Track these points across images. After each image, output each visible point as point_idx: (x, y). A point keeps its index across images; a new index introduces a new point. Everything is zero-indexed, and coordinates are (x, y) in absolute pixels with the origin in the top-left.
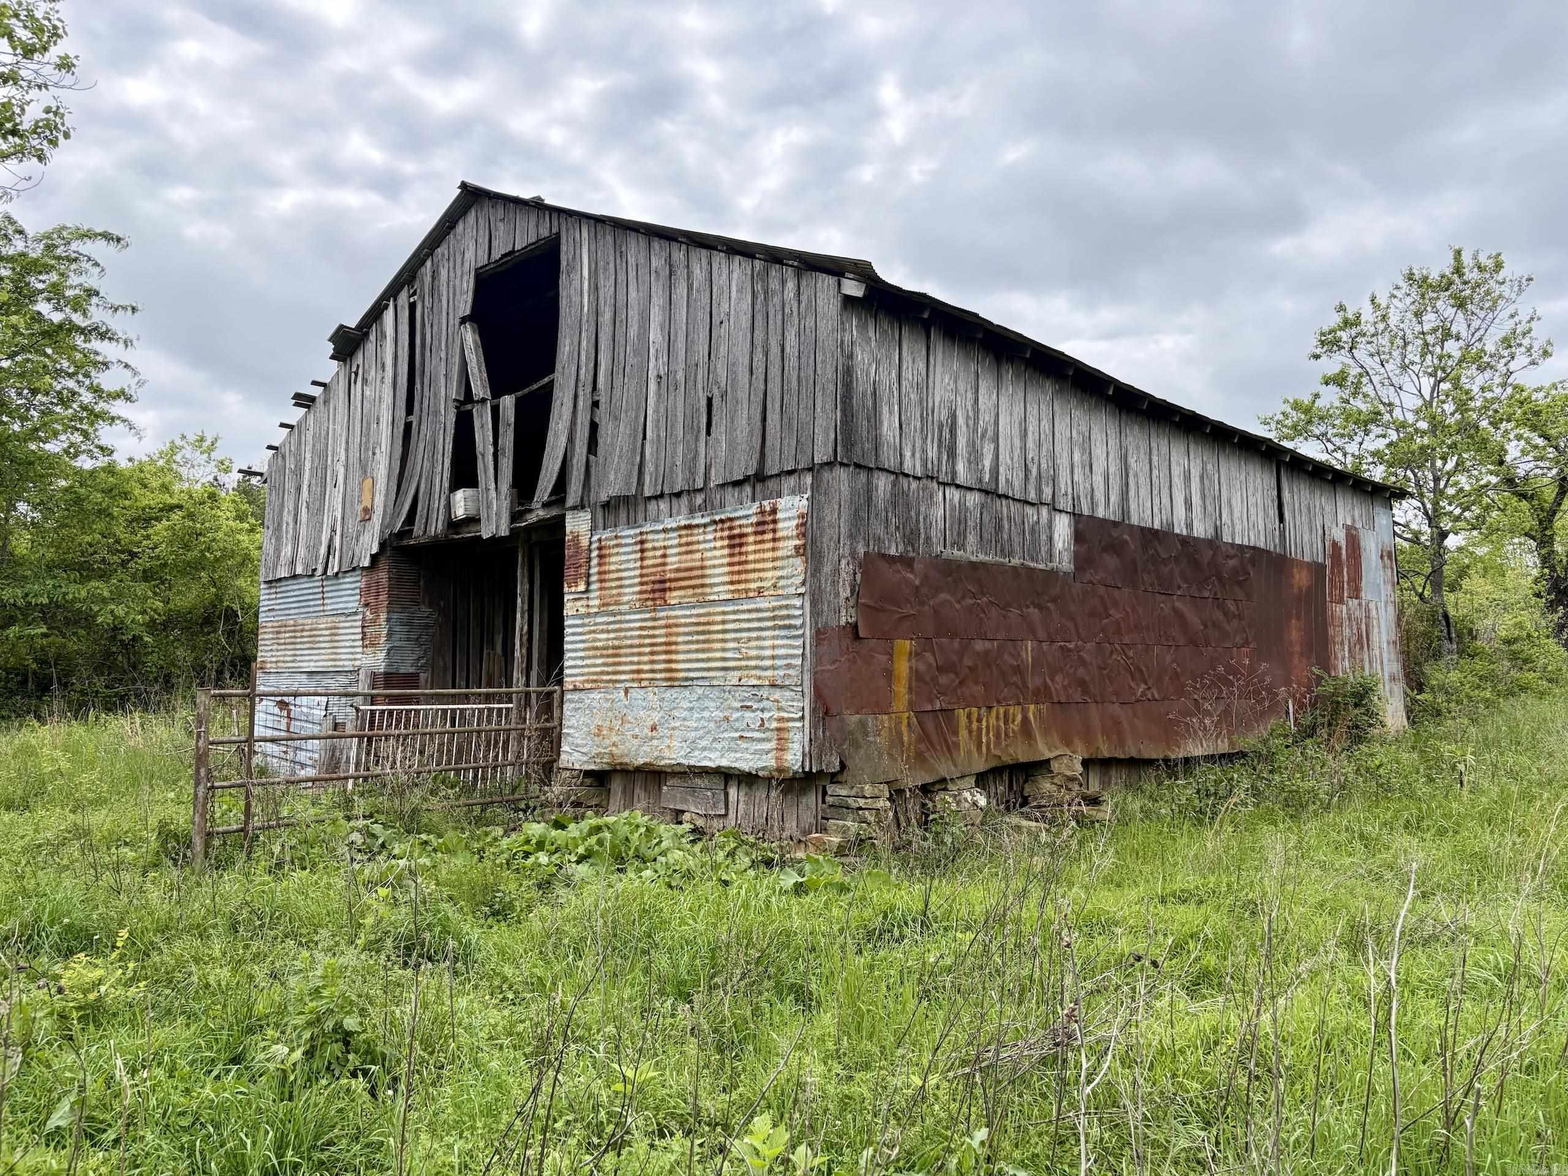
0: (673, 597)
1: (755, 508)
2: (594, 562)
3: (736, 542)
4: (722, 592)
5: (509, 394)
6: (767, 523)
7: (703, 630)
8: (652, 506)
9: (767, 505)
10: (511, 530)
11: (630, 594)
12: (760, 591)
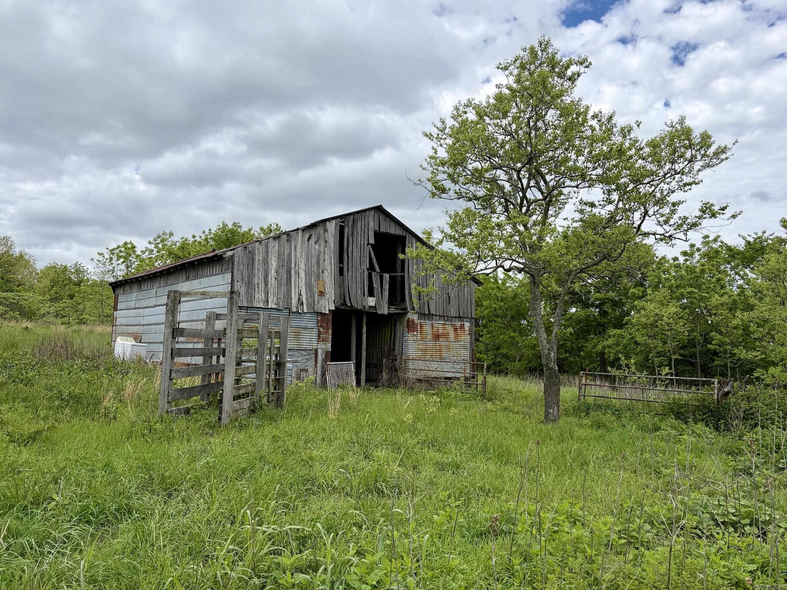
0: (441, 339)
1: (460, 323)
2: (419, 327)
3: (456, 330)
4: (453, 340)
5: (388, 273)
6: (462, 327)
7: (448, 347)
8: (434, 317)
9: (462, 323)
10: (388, 313)
11: (429, 337)
12: (461, 341)
